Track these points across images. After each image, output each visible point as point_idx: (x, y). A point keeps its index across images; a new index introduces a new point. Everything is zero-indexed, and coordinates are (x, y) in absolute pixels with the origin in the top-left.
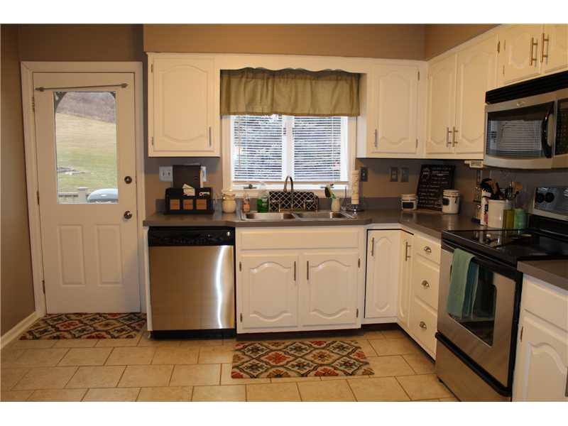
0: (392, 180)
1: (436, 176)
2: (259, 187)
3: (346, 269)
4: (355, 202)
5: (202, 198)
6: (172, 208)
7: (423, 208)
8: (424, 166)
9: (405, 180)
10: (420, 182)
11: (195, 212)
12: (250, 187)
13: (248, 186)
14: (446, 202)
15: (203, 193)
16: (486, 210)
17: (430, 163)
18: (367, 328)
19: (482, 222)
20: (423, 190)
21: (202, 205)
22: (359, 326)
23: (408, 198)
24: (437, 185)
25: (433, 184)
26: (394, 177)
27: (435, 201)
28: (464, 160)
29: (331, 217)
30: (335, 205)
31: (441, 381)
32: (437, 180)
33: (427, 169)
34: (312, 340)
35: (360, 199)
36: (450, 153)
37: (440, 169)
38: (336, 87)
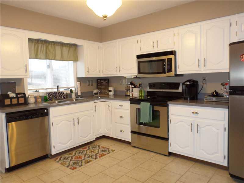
0: (89, 85)
1: (103, 83)
2: (40, 91)
3: (89, 118)
4: (79, 94)
5: (20, 97)
6: (6, 103)
7: (101, 94)
8: (98, 80)
9: (92, 85)
10: (97, 85)
11: (18, 104)
12: (36, 91)
13: (35, 91)
14: (110, 91)
15: (20, 95)
16: (132, 91)
17: (100, 78)
18: (97, 139)
19: (131, 95)
20: (99, 88)
21: (22, 101)
22: (94, 139)
23: (96, 91)
24: (104, 86)
25: (102, 86)
26: (89, 84)
27: (104, 91)
28: (123, 76)
29: (74, 100)
30: (73, 96)
31: (134, 147)
32: (104, 84)
33: (99, 81)
34: (82, 148)
35: (81, 93)
36: (117, 74)
37: (104, 80)
38: (69, 49)
